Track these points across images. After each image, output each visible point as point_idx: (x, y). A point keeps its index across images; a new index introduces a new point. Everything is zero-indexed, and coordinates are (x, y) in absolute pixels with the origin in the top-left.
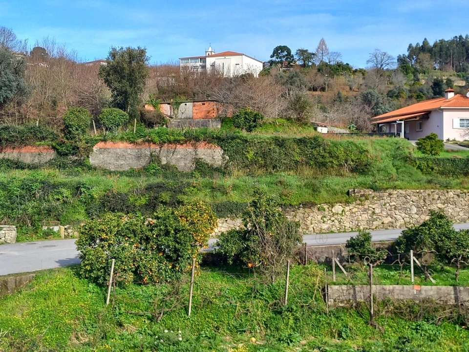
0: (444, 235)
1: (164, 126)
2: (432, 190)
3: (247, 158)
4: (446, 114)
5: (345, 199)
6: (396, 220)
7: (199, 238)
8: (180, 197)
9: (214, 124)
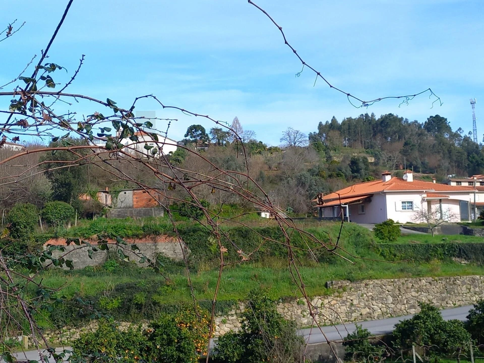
0: (440, 329)
1: (104, 216)
2: (406, 279)
3: (210, 250)
4: (389, 198)
5: (323, 291)
6: (374, 311)
7: (199, 345)
8: (155, 297)
9: (157, 212)
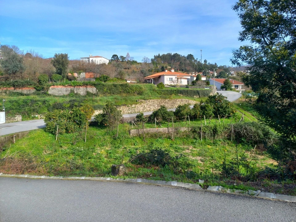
0: (165, 113)
1: (75, 80)
2: (161, 99)
3: (104, 91)
4: (165, 77)
5: (136, 103)
6: (151, 109)
8: (82, 104)
9: (93, 80)
